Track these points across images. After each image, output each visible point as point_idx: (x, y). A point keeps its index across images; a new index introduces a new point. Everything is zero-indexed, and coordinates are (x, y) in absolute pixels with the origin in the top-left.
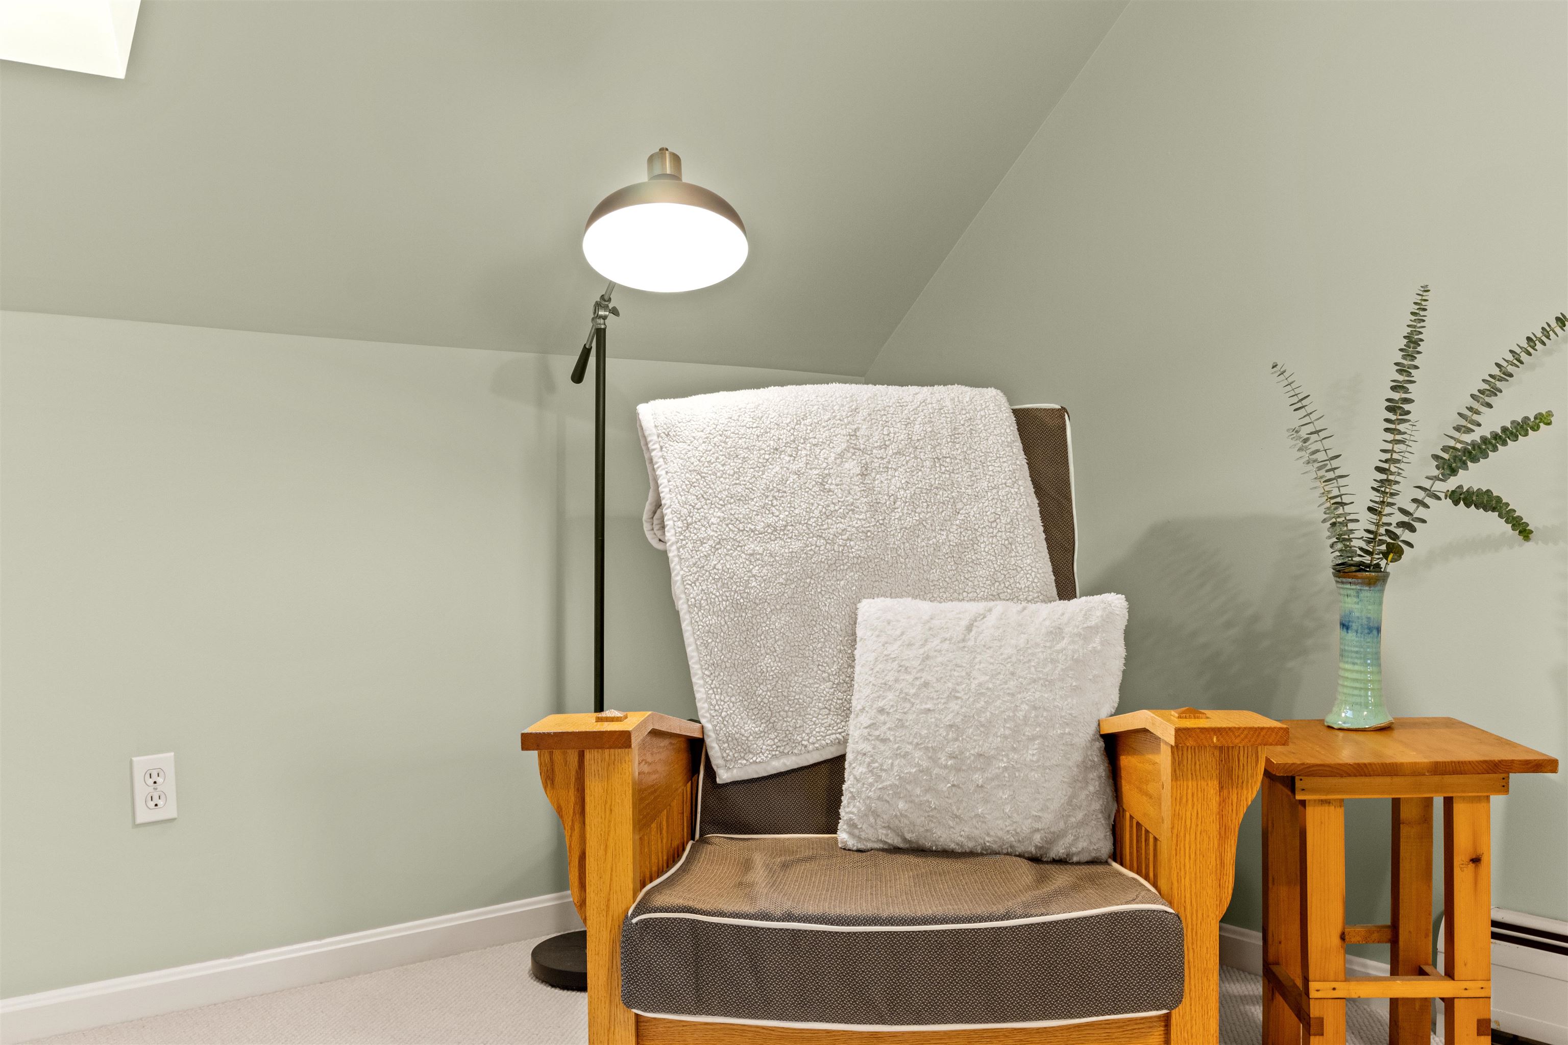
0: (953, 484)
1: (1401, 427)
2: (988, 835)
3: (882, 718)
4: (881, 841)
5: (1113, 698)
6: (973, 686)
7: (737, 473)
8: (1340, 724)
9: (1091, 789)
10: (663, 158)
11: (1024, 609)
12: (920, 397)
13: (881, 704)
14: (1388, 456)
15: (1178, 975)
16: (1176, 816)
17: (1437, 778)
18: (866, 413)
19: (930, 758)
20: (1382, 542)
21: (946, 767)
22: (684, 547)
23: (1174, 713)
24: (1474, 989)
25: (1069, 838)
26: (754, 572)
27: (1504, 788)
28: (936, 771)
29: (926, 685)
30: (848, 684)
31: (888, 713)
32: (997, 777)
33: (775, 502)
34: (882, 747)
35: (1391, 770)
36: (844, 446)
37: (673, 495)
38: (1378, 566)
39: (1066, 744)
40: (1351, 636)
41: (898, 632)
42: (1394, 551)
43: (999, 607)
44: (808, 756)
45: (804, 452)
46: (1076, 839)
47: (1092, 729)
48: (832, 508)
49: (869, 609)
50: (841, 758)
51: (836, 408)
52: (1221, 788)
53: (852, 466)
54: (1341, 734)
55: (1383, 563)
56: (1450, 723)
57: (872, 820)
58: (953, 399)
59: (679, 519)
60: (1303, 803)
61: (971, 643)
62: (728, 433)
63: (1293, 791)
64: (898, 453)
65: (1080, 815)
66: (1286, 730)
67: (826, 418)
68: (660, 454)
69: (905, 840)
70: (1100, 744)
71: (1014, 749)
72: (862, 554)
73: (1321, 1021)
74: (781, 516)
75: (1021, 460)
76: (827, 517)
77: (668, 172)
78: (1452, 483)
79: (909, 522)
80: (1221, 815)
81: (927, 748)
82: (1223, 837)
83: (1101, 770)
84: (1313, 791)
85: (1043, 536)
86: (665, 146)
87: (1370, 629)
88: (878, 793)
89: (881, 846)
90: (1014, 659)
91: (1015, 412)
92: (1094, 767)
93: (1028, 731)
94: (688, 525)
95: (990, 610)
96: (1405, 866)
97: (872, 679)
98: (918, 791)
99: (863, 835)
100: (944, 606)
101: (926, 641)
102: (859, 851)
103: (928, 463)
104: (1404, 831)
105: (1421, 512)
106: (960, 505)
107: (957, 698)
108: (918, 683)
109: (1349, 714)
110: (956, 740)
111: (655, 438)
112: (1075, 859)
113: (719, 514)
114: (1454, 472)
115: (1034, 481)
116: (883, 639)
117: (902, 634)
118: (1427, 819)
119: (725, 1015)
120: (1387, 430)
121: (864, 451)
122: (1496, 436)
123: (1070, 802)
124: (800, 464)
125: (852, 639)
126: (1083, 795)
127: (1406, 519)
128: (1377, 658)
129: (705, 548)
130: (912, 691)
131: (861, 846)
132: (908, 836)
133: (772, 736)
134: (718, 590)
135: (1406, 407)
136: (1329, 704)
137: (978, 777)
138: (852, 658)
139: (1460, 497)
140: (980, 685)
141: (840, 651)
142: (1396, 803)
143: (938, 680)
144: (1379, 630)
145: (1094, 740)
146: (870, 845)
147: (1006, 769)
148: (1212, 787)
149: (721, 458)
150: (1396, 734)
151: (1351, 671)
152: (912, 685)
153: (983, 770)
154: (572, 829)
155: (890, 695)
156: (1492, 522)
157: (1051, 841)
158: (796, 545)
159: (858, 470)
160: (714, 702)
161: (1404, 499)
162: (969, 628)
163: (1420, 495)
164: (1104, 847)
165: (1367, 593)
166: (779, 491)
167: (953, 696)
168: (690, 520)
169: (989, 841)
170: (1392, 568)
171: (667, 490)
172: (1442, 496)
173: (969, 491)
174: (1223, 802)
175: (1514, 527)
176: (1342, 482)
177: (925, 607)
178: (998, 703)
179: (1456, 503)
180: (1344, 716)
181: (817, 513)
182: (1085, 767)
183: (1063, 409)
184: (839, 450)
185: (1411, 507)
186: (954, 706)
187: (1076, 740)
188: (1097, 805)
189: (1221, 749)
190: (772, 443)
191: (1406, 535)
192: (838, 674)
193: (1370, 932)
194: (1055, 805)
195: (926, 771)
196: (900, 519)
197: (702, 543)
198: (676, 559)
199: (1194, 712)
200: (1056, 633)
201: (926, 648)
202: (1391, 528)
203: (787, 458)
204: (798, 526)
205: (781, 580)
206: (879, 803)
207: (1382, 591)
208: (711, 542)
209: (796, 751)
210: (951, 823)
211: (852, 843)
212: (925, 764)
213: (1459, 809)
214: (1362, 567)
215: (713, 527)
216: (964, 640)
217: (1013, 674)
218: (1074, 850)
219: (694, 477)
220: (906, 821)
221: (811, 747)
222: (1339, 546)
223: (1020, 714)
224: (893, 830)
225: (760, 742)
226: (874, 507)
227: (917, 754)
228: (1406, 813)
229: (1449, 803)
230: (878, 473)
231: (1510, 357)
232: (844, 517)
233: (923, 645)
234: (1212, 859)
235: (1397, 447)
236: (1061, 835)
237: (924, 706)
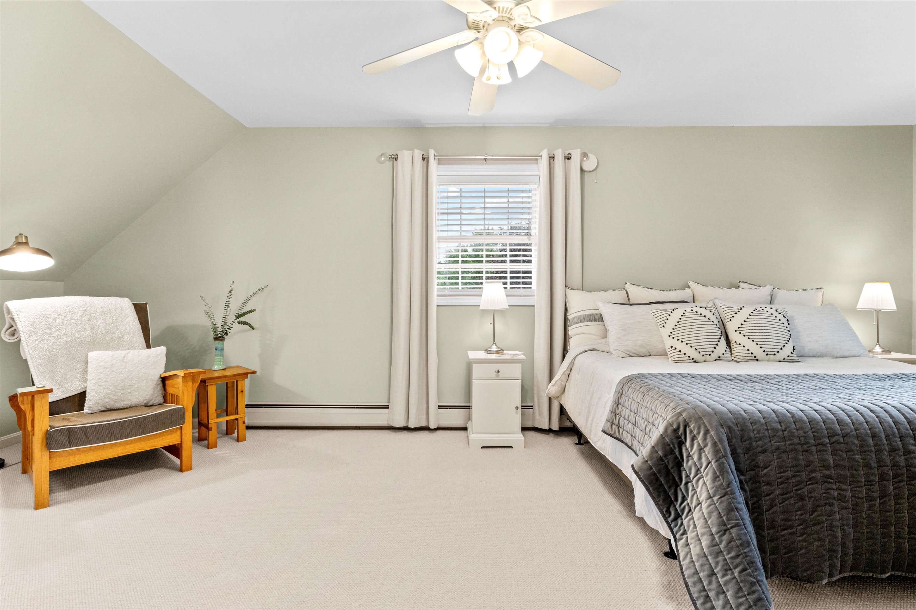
0: (116, 322)
1: (228, 309)
2: (132, 403)
3: (100, 380)
4: (99, 410)
5: (163, 369)
6: (127, 370)
7: (47, 322)
8: (215, 369)
9: (159, 389)
10: (22, 237)
11: (139, 351)
12: (105, 301)
13: (99, 377)
14: (225, 315)
15: (184, 418)
16: (183, 389)
17: (234, 377)
18: (89, 305)
19: (115, 388)
20: (224, 332)
21: (120, 389)
22: (29, 342)
23: (183, 371)
24: (242, 416)
25: (153, 400)
26: (54, 347)
27: (247, 377)
28: (117, 390)
29: (113, 371)
30: (86, 373)
31: (101, 379)
32: (134, 390)
33: (60, 329)
34: (100, 387)
35: (225, 377)
36: (82, 313)
37: (24, 328)
38: (223, 337)
39: (152, 380)
40: (217, 351)
41: (103, 359)
42: (226, 334)
43: (132, 351)
44: (73, 393)
45: (69, 315)
46: (155, 400)
47: (159, 376)
48: (79, 329)
49: (93, 355)
50: (85, 392)
51: (79, 303)
52: (192, 383)
53: (85, 319)
54: (215, 371)
55: (224, 336)
56: (238, 367)
57: (97, 405)
58: (115, 301)
59: (26, 335)
60: (207, 385)
61: (125, 360)
62: (43, 311)
63: (205, 383)
64: (100, 315)
65: (156, 395)
66: (205, 371)
67: (76, 306)
68: (17, 316)
69: (107, 408)
70: (161, 379)
71: (139, 383)
72: (89, 341)
73: (211, 428)
74: (63, 332)
75: (136, 316)
76: (78, 332)
77: (24, 241)
78: (238, 320)
79: (103, 332)
80: (192, 388)
81: (114, 386)
82: (193, 392)
83: (161, 385)
84: (209, 383)
85: (142, 334)
86: (21, 233)
87: (221, 350)
88: (99, 398)
89: (99, 411)
90: (138, 363)
91: (133, 304)
92: (159, 384)
93: (142, 379)
94: (30, 336)
95: (129, 352)
96: (229, 396)
97: (95, 371)
98: (112, 396)
99: (94, 409)
100: (116, 352)
101: (112, 361)
102: (92, 413)
103: (109, 317)
104: (229, 389)
105: (232, 326)
106: (118, 327)
107: (122, 373)
108: (110, 371)
109: (217, 367)
110: (123, 383)
111: (15, 312)
112: (155, 405)
113: (41, 333)
114: (238, 318)
115: (139, 321)
116: (98, 361)
117: (104, 360)
118: (233, 386)
119: (78, 446)
120: (225, 305)
121: (89, 315)
122: (246, 312)
123: (154, 392)
124: (68, 318)
125: (87, 362)
126: (157, 391)
127: (229, 327)
128: (223, 356)
129: (37, 342)
130: (109, 373)
131: (92, 412)
132: (108, 407)
133: (61, 389)
134: (42, 353)
135: (229, 305)
136: (213, 365)
137: (129, 391)
138: (87, 367)
139: (239, 323)
140: (129, 370)
141: (82, 365)
142: (227, 383)
143: (116, 370)
144: (223, 350)
145: (160, 379)
146: (95, 411)
147: (137, 388)
148: (190, 383)
149: (41, 317)
150: (227, 370)
151: (217, 358)
152: (108, 372)
153: (130, 389)
154: (29, 414)
155: (102, 375)
156: (246, 327)
157: (148, 402)
158: (68, 340)
159: (87, 320)
160: (41, 383)
161: (228, 324)
162: (124, 357)
163: (232, 323)
164: (162, 400)
165: (221, 343)
166: (61, 326)
167: (121, 373)
168: (31, 335)
169: (132, 404)
170: (226, 337)
171: (21, 326)
172: (236, 323)
173: (121, 324)
174: (192, 386)
175: (251, 328)
176: (215, 320)
177: (110, 353)
178: (134, 373)
179: (239, 324)
180: (216, 367)
181: (74, 331)
182: (157, 385)
183: (146, 303)
184: (81, 315)
185: (230, 325)
186: (121, 375)
187: (155, 379)
188: (160, 392)
189: (192, 376)
190: (58, 313)
191: (229, 331)
192: (82, 371)
193: (222, 411)
194: (149, 394)
195: (114, 391)
196: (101, 331)
197: (36, 341)
198: (26, 346)
199: (187, 369)
200: (149, 356)
201: (112, 363)
202: (226, 329)
203: (64, 317)
204: (69, 335)
205: (63, 349)
206: (99, 401)
207: (224, 342)
208: (39, 340)
209: (69, 392)
210: (121, 402)
211: (89, 412)
212: (113, 389)
213: (238, 382)
214: (221, 337)
215: (39, 336)
216: (123, 360)
217: (138, 366)
218: (154, 403)
219: (31, 323)
220: (107, 404)
221: (74, 391)
222: (215, 333)
223: (140, 375)
224: (103, 406)
225: (57, 391)
226: (93, 329)
227: (111, 388)
228: (229, 385)
229: (237, 381)
230: (93, 320)
231: (250, 296)
232: (83, 332)
233: (111, 362)
234: (191, 396)
235: (227, 313)
236: (152, 400)
237: (112, 376)
